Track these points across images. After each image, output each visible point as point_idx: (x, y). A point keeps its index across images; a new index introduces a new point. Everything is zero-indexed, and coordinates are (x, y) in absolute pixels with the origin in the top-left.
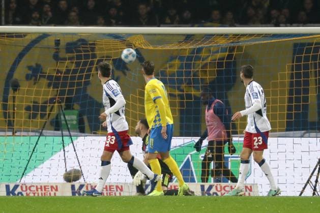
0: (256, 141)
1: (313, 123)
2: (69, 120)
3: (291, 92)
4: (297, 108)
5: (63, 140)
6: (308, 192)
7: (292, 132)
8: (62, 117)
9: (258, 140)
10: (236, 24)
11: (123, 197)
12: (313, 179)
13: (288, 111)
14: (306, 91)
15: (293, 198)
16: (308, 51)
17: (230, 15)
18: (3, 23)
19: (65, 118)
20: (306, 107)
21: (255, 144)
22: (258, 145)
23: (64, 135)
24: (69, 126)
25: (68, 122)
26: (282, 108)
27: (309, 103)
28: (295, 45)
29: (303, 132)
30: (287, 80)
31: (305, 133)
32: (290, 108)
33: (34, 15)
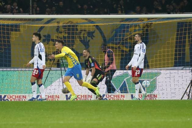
0: (137, 72)
1: (188, 63)
2: (65, 62)
3: (176, 47)
4: (180, 54)
5: (61, 73)
6: (186, 97)
7: (177, 67)
8: (61, 61)
9: (138, 72)
10: (148, 13)
11: (92, 101)
12: (188, 91)
13: (175, 56)
14: (184, 46)
15: (178, 101)
16: (186, 26)
17: (144, 9)
18: (31, 13)
19: (62, 61)
20: (184, 54)
21: (136, 73)
22: (137, 74)
23: (62, 70)
24: (65, 65)
25: (64, 63)
26: (172, 55)
27: (186, 52)
28: (179, 23)
29: (183, 67)
30: (175, 41)
31: (184, 68)
32: (176, 55)
33: (47, 10)
